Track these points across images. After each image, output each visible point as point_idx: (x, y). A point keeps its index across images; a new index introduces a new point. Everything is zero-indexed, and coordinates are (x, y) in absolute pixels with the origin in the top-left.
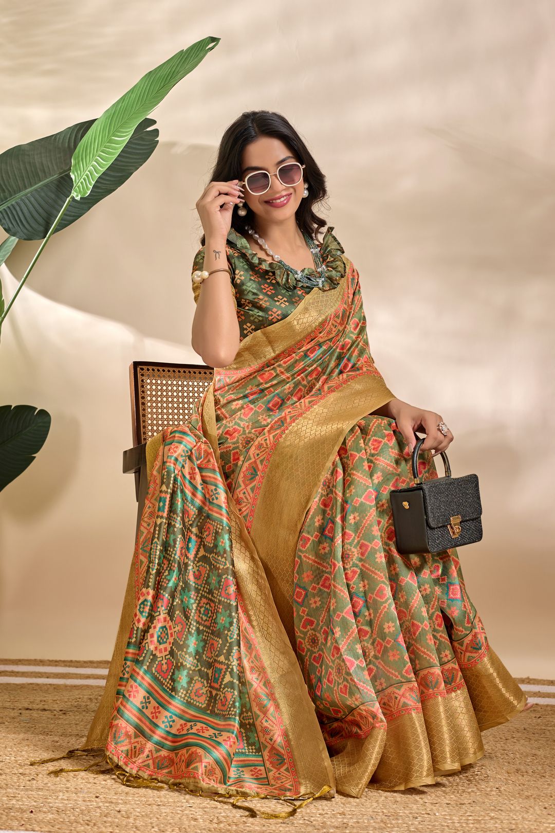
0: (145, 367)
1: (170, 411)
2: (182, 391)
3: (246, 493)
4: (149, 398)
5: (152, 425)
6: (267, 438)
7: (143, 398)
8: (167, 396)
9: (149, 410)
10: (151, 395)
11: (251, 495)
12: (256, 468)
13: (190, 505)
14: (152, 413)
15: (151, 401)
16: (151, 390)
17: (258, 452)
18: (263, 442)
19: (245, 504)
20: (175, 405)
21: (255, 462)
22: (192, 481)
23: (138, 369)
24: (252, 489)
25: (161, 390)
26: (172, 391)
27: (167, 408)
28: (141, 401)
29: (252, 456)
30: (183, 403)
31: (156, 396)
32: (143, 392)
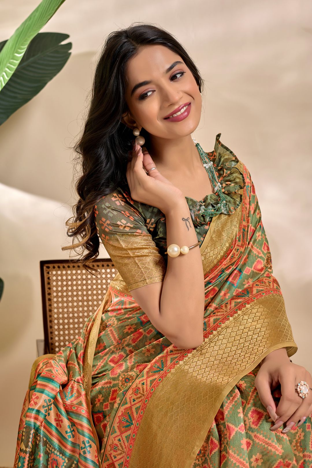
0: (51, 266)
1: (75, 304)
2: (87, 285)
3: (122, 441)
4: (55, 294)
5: (58, 319)
6: (145, 381)
7: (49, 294)
8: (72, 291)
9: (55, 305)
10: (57, 291)
11: (126, 444)
12: (131, 415)
13: (58, 454)
14: (58, 308)
15: (57, 296)
16: (57, 286)
17: (135, 397)
18: (140, 386)
19: (119, 452)
20: (80, 298)
21: (131, 407)
22: (58, 428)
23: (45, 268)
24: (128, 438)
25: (67, 285)
26: (77, 285)
27: (73, 301)
28: (47, 297)
29: (128, 400)
30: (87, 295)
31: (62, 291)
32: (49, 289)
